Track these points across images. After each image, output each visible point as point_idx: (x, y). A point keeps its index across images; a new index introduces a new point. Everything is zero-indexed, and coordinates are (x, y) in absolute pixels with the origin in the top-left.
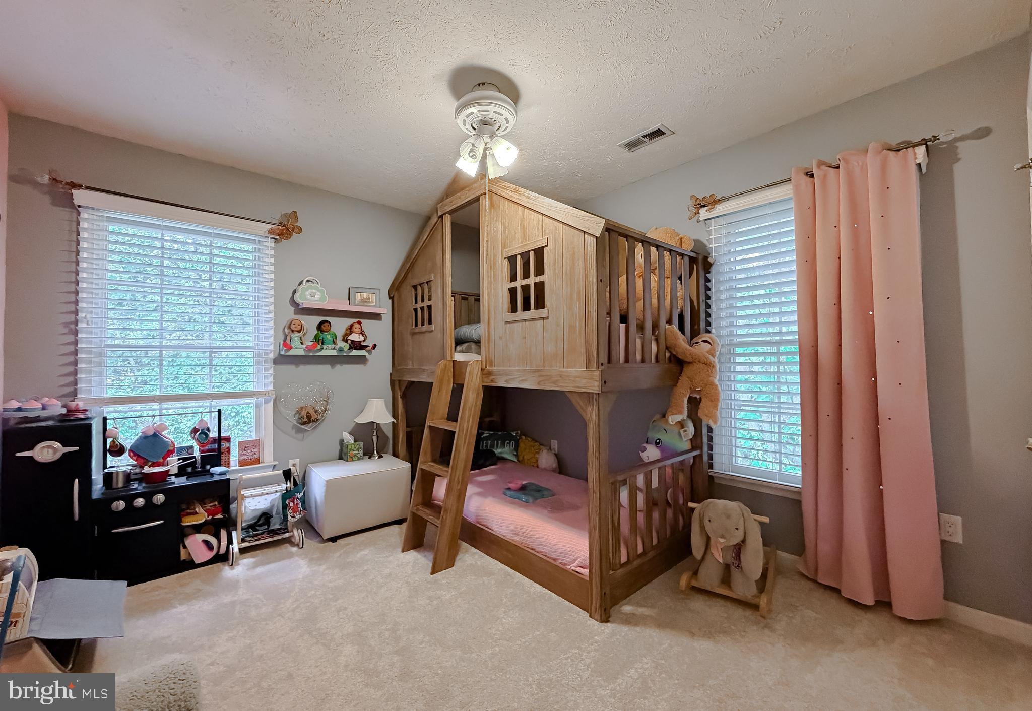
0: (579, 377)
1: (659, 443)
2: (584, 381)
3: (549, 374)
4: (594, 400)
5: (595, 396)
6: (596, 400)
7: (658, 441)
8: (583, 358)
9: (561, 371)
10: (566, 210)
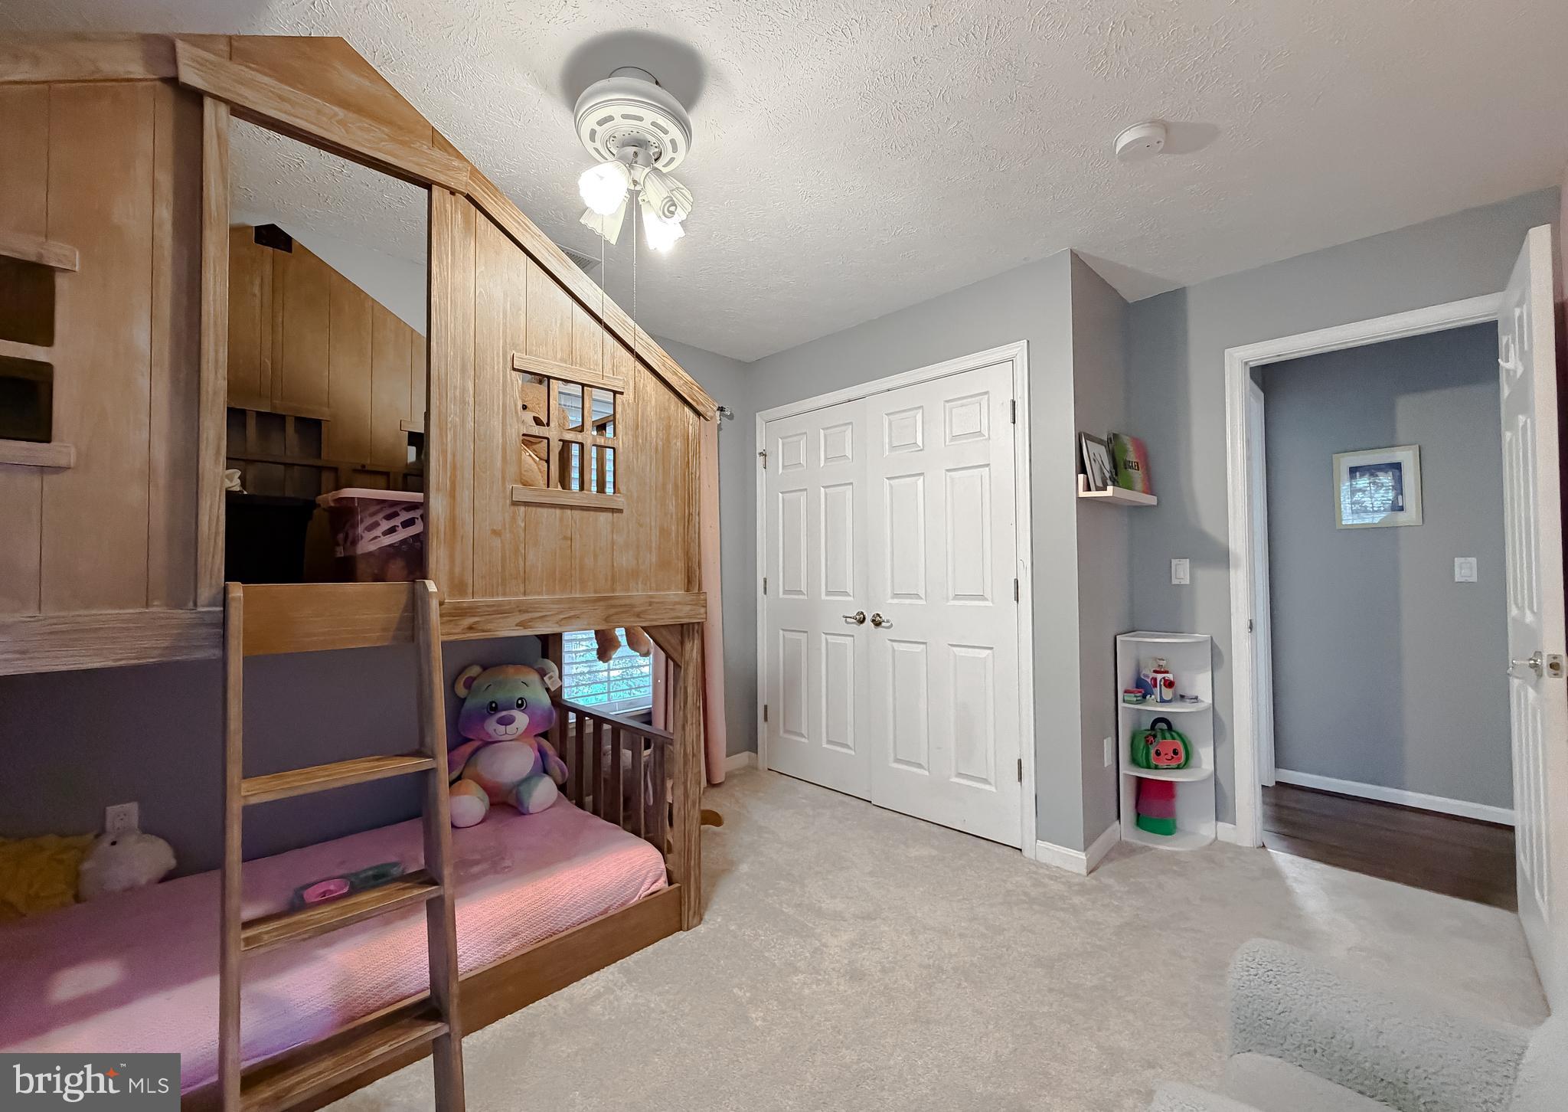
0: (679, 603)
1: (522, 705)
2: (688, 608)
3: (627, 602)
4: (695, 631)
5: (696, 627)
6: (698, 632)
7: (520, 702)
8: (680, 578)
9: (651, 597)
10: (665, 358)
